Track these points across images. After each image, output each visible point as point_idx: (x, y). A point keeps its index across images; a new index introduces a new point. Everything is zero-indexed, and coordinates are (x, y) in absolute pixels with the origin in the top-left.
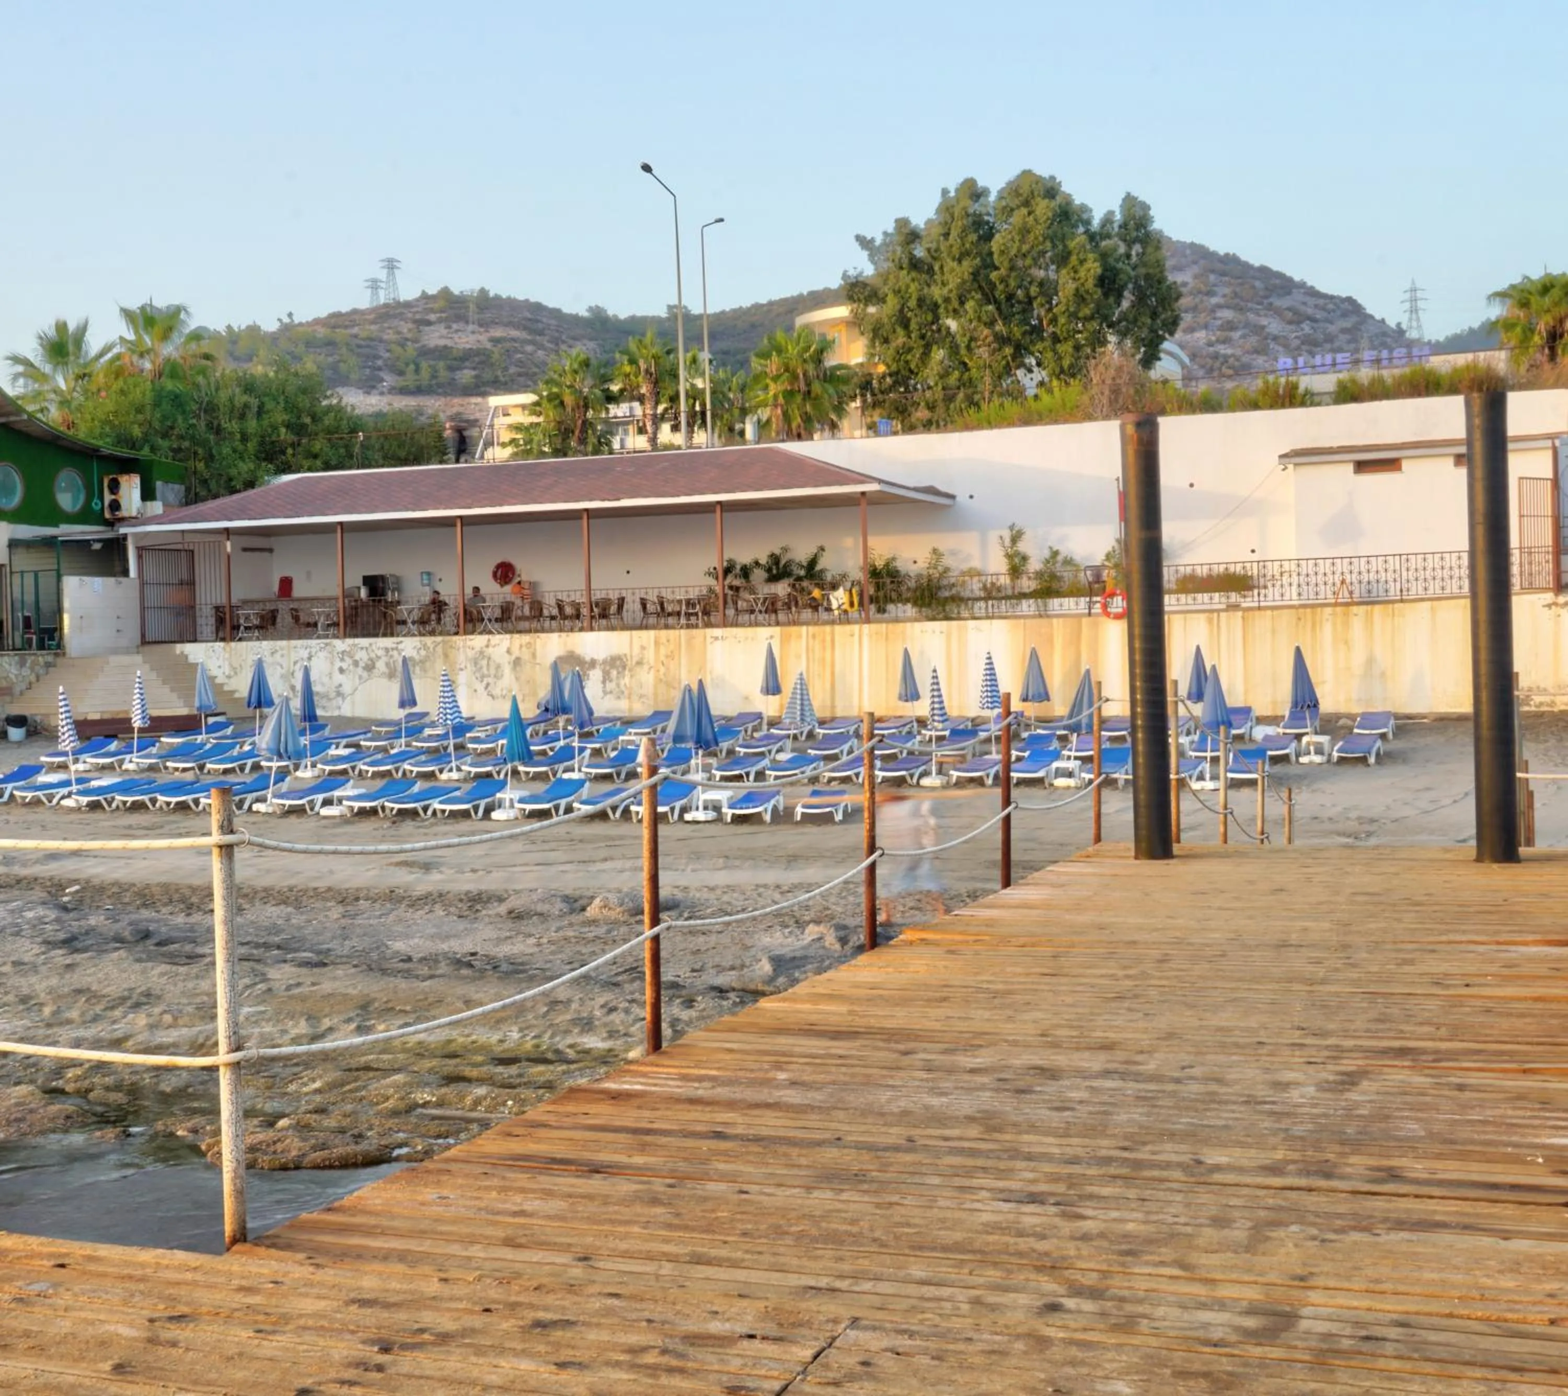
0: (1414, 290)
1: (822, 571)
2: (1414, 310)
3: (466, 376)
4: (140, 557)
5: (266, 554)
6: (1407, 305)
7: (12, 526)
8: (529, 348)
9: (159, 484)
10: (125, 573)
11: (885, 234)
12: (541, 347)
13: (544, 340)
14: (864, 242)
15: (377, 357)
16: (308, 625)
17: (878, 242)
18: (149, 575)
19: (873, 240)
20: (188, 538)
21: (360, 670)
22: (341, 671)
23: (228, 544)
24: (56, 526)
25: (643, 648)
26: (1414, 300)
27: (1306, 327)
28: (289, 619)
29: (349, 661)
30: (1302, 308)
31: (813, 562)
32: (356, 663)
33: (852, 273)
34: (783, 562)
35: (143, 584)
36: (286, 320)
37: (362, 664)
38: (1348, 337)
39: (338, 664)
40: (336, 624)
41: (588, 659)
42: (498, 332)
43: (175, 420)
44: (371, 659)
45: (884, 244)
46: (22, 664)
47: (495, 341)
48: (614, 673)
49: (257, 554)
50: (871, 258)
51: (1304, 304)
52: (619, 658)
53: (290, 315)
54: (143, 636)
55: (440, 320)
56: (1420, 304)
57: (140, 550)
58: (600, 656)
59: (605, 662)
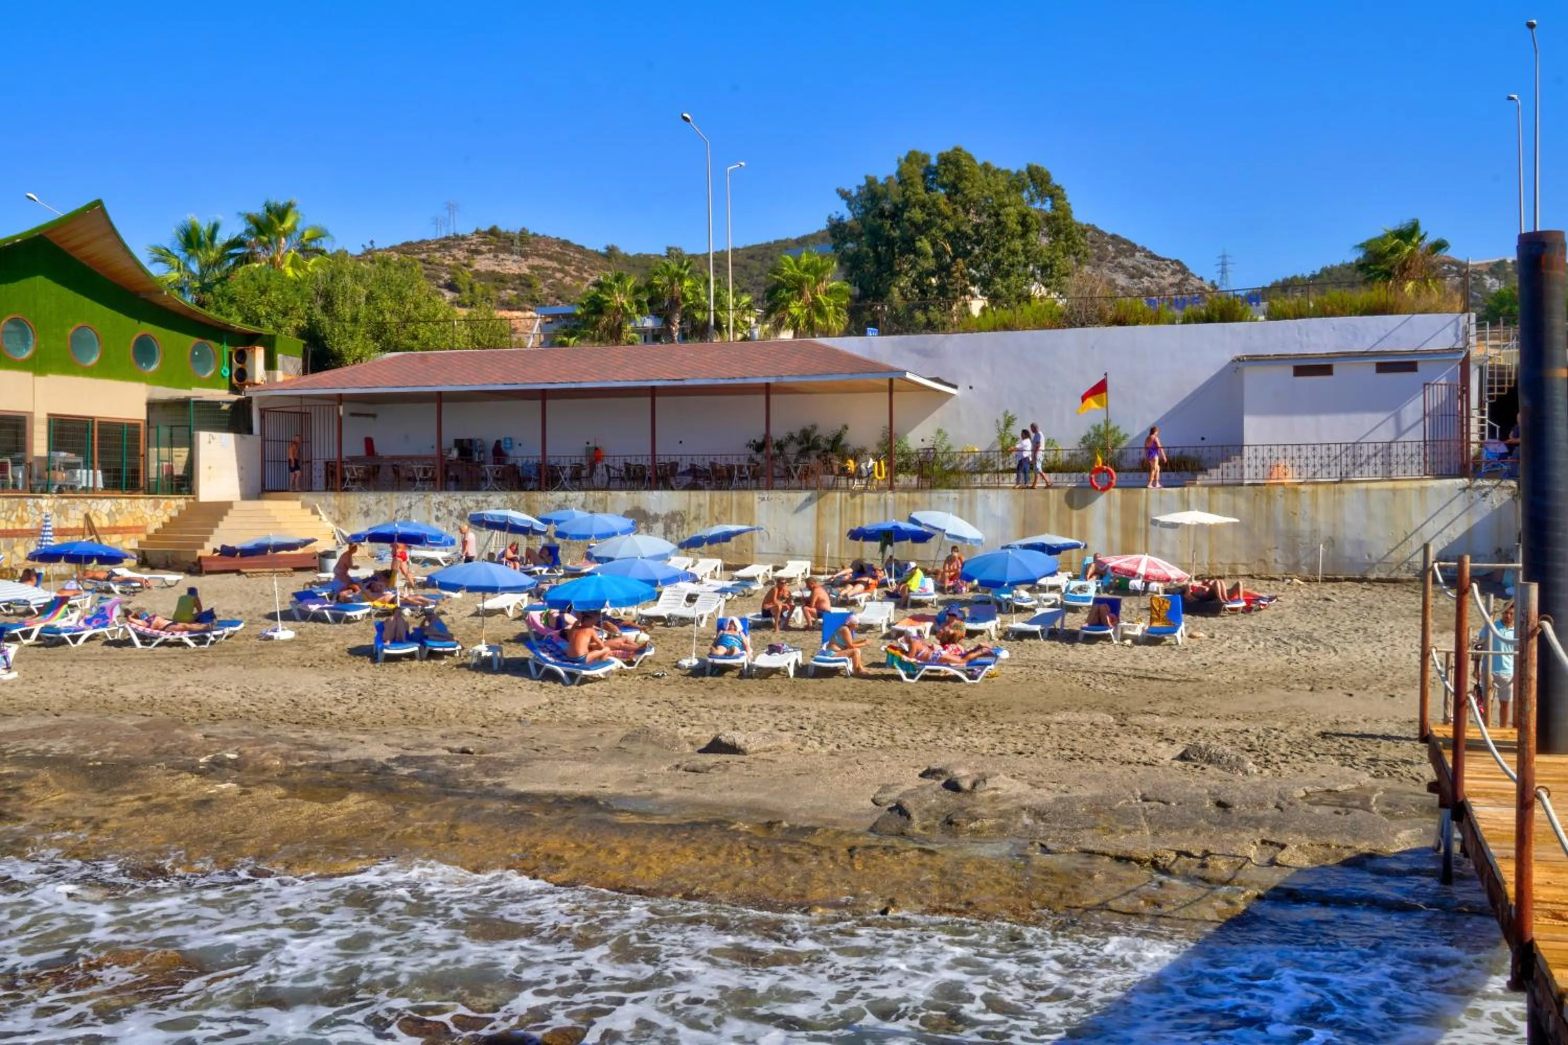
0: (1224, 257)
1: (844, 446)
2: (1223, 272)
3: (509, 294)
4: (262, 417)
5: (371, 419)
6: (1220, 268)
7: (150, 387)
8: (559, 275)
9: (280, 357)
10: (250, 431)
11: (859, 187)
12: (567, 274)
13: (571, 269)
14: (844, 195)
15: (440, 278)
16: (409, 479)
17: (854, 193)
18: (270, 433)
19: (850, 192)
20: (305, 402)
21: (453, 519)
22: (437, 519)
23: (341, 408)
24: (190, 389)
25: (700, 506)
26: (1224, 264)
27: (1146, 281)
28: (391, 474)
29: (444, 510)
30: (1143, 267)
31: (838, 438)
32: (450, 513)
33: (835, 216)
34: (812, 437)
35: (264, 440)
36: (369, 246)
37: (455, 513)
38: (1175, 289)
39: (435, 513)
40: (433, 479)
41: (652, 513)
42: (536, 262)
43: (295, 303)
44: (463, 510)
45: (859, 195)
46: (156, 507)
47: (532, 268)
48: (674, 526)
49: (363, 418)
50: (849, 205)
51: (1144, 264)
52: (679, 513)
53: (372, 242)
54: (263, 485)
55: (490, 251)
56: (1228, 267)
57: (263, 412)
58: (663, 511)
59: (666, 517)
